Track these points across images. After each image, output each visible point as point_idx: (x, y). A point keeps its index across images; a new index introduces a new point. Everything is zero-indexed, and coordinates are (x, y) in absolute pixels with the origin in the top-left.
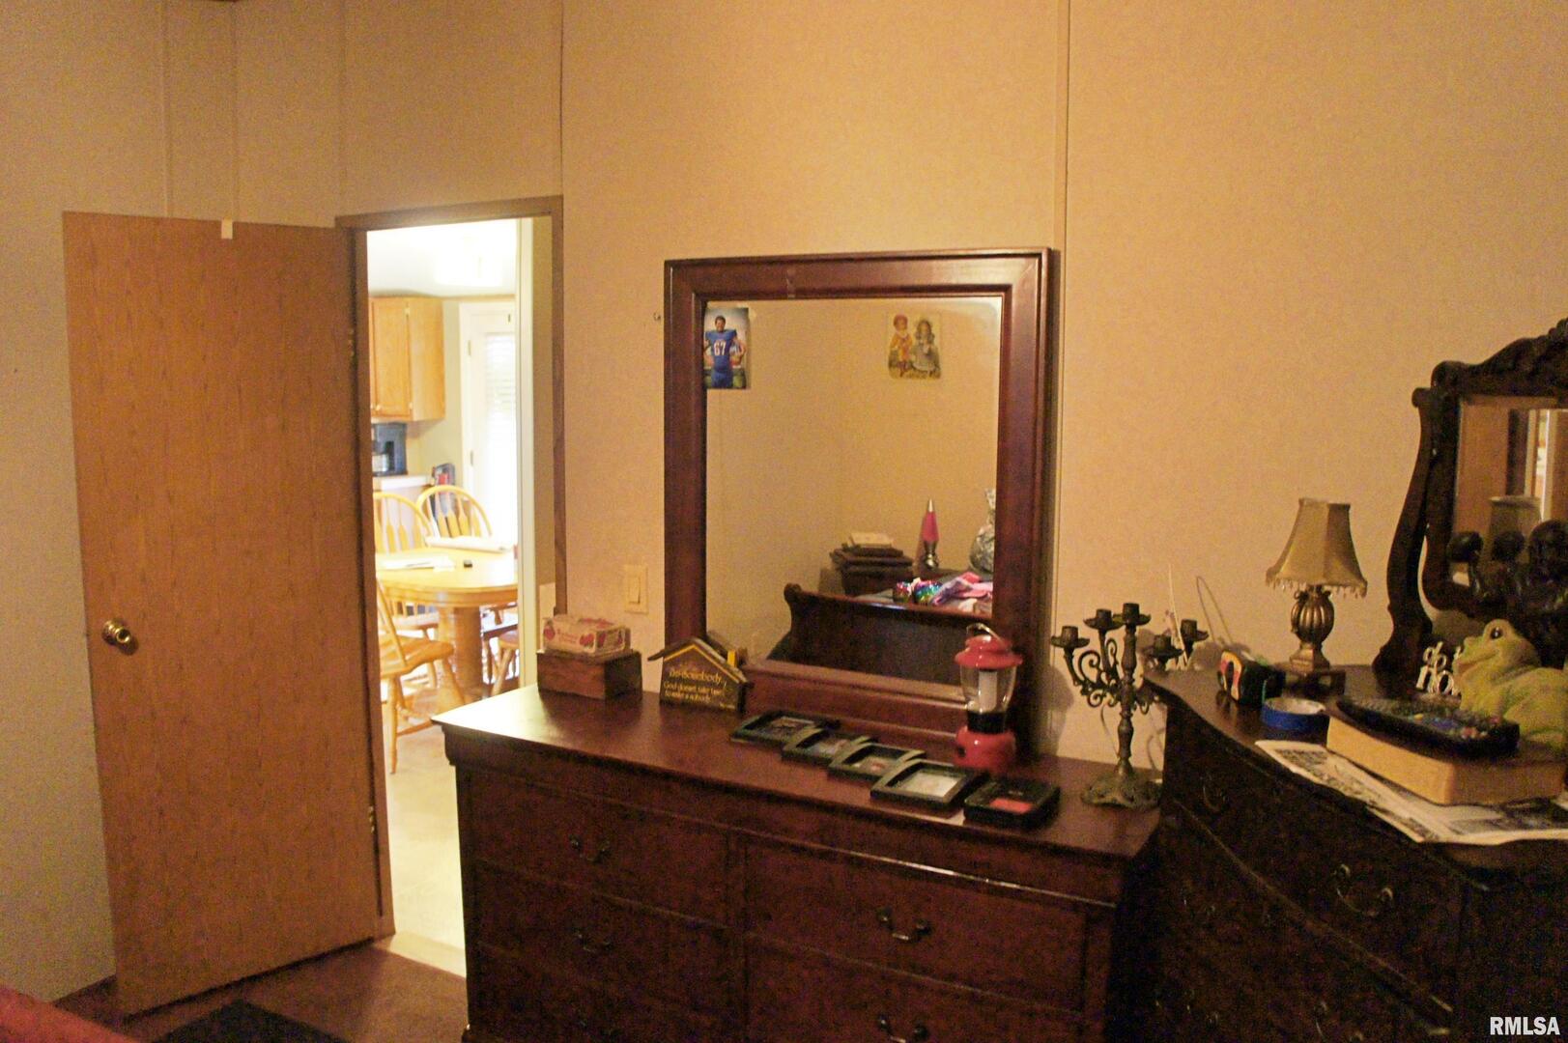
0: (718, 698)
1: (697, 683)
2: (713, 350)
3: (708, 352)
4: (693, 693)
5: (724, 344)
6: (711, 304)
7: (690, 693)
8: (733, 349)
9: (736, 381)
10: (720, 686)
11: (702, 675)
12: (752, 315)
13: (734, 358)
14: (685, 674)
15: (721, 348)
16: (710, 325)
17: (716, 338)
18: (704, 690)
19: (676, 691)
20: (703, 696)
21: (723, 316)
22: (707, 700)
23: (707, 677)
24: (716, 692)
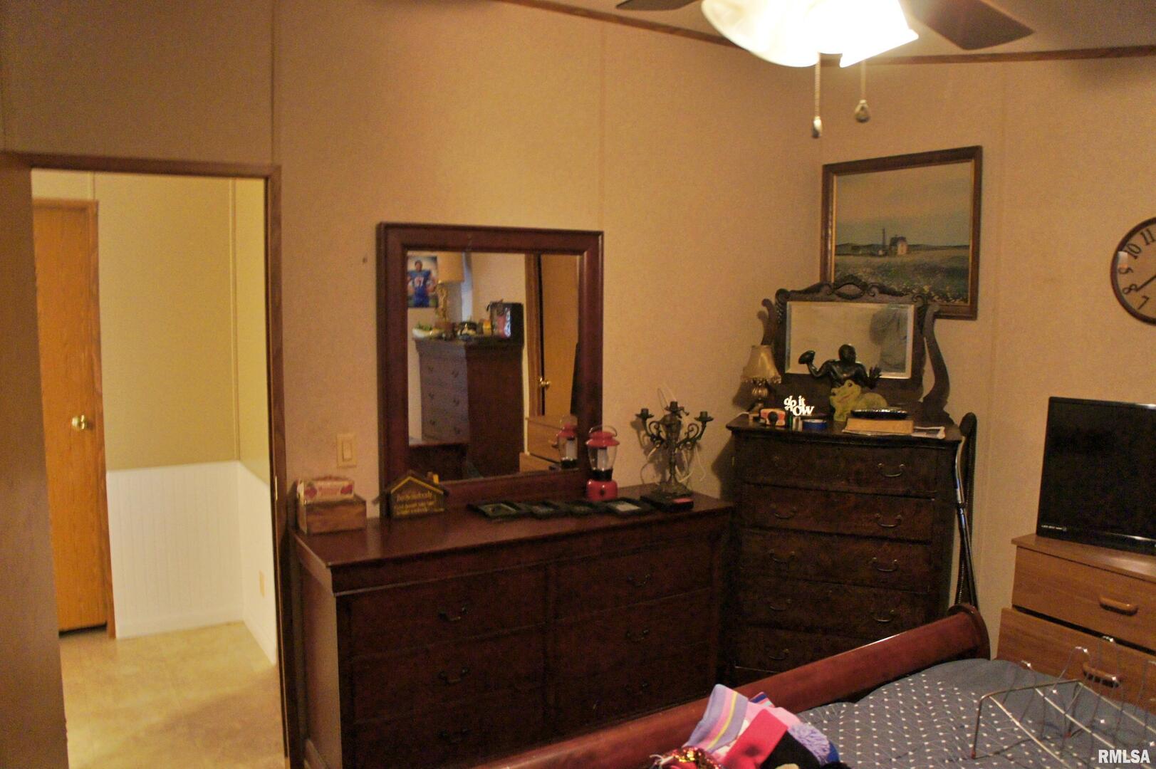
0: (433, 507)
1: (418, 501)
2: (413, 283)
3: (410, 284)
4: (416, 508)
5: (422, 279)
6: (410, 253)
7: (413, 509)
8: (428, 283)
9: (431, 302)
10: (432, 500)
11: (419, 494)
12: (439, 261)
13: (431, 287)
14: (408, 497)
15: (420, 282)
16: (411, 266)
17: (416, 276)
18: (422, 504)
19: (404, 509)
20: (423, 508)
21: (419, 260)
22: (426, 510)
23: (423, 495)
24: (431, 503)
